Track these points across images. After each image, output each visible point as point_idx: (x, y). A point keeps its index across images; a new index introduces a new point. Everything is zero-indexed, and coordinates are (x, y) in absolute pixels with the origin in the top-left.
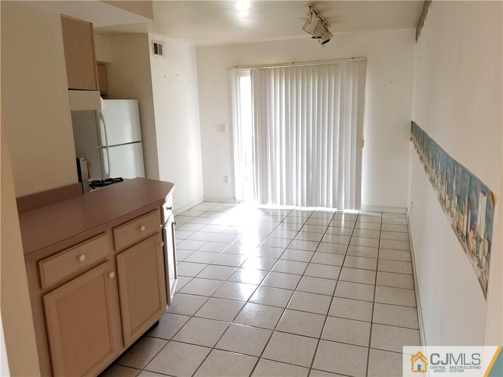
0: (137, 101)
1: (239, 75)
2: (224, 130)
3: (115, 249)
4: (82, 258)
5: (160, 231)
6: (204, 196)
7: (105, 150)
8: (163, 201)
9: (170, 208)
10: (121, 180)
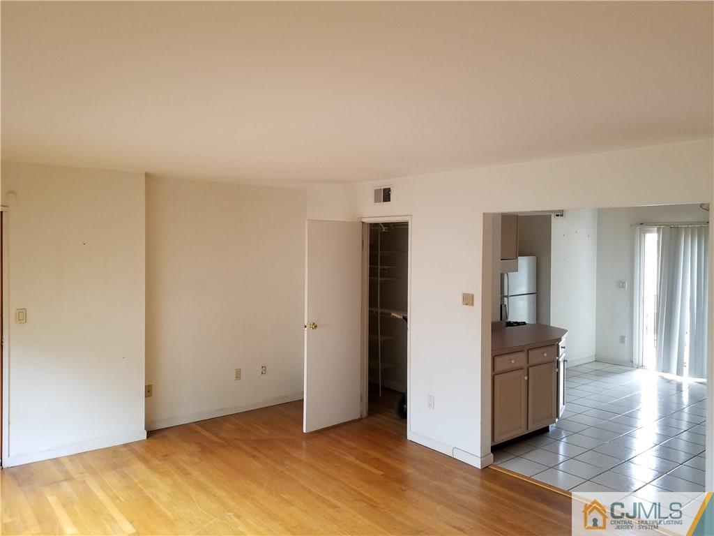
0: (535, 257)
1: (645, 232)
2: (624, 287)
3: (528, 362)
4: (513, 362)
5: (556, 360)
6: (595, 356)
7: (506, 299)
8: (560, 340)
9: (564, 348)
10: (524, 323)
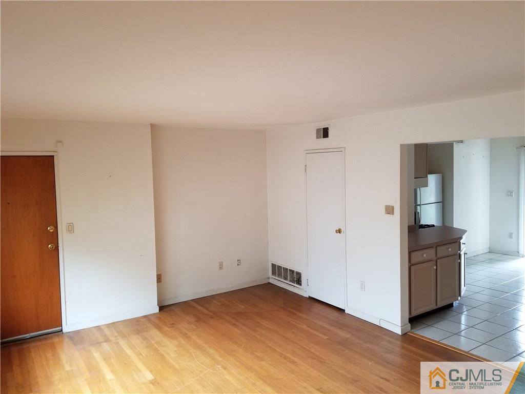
0: (441, 174)
2: (511, 195)
3: (436, 255)
4: (425, 255)
5: (458, 254)
7: (418, 207)
8: (461, 238)
9: (464, 244)
10: (433, 226)
